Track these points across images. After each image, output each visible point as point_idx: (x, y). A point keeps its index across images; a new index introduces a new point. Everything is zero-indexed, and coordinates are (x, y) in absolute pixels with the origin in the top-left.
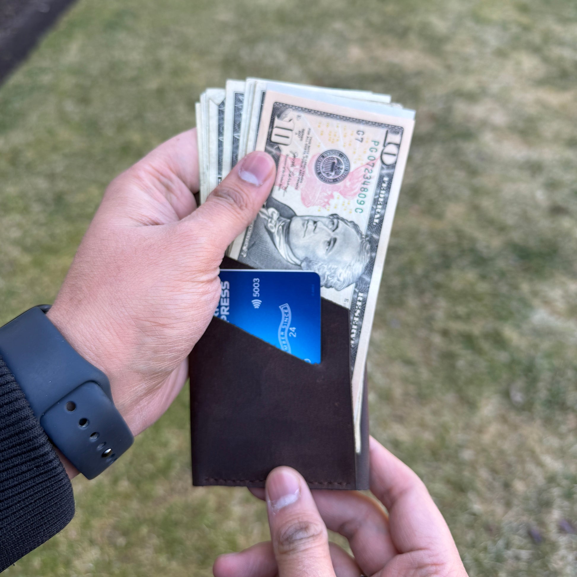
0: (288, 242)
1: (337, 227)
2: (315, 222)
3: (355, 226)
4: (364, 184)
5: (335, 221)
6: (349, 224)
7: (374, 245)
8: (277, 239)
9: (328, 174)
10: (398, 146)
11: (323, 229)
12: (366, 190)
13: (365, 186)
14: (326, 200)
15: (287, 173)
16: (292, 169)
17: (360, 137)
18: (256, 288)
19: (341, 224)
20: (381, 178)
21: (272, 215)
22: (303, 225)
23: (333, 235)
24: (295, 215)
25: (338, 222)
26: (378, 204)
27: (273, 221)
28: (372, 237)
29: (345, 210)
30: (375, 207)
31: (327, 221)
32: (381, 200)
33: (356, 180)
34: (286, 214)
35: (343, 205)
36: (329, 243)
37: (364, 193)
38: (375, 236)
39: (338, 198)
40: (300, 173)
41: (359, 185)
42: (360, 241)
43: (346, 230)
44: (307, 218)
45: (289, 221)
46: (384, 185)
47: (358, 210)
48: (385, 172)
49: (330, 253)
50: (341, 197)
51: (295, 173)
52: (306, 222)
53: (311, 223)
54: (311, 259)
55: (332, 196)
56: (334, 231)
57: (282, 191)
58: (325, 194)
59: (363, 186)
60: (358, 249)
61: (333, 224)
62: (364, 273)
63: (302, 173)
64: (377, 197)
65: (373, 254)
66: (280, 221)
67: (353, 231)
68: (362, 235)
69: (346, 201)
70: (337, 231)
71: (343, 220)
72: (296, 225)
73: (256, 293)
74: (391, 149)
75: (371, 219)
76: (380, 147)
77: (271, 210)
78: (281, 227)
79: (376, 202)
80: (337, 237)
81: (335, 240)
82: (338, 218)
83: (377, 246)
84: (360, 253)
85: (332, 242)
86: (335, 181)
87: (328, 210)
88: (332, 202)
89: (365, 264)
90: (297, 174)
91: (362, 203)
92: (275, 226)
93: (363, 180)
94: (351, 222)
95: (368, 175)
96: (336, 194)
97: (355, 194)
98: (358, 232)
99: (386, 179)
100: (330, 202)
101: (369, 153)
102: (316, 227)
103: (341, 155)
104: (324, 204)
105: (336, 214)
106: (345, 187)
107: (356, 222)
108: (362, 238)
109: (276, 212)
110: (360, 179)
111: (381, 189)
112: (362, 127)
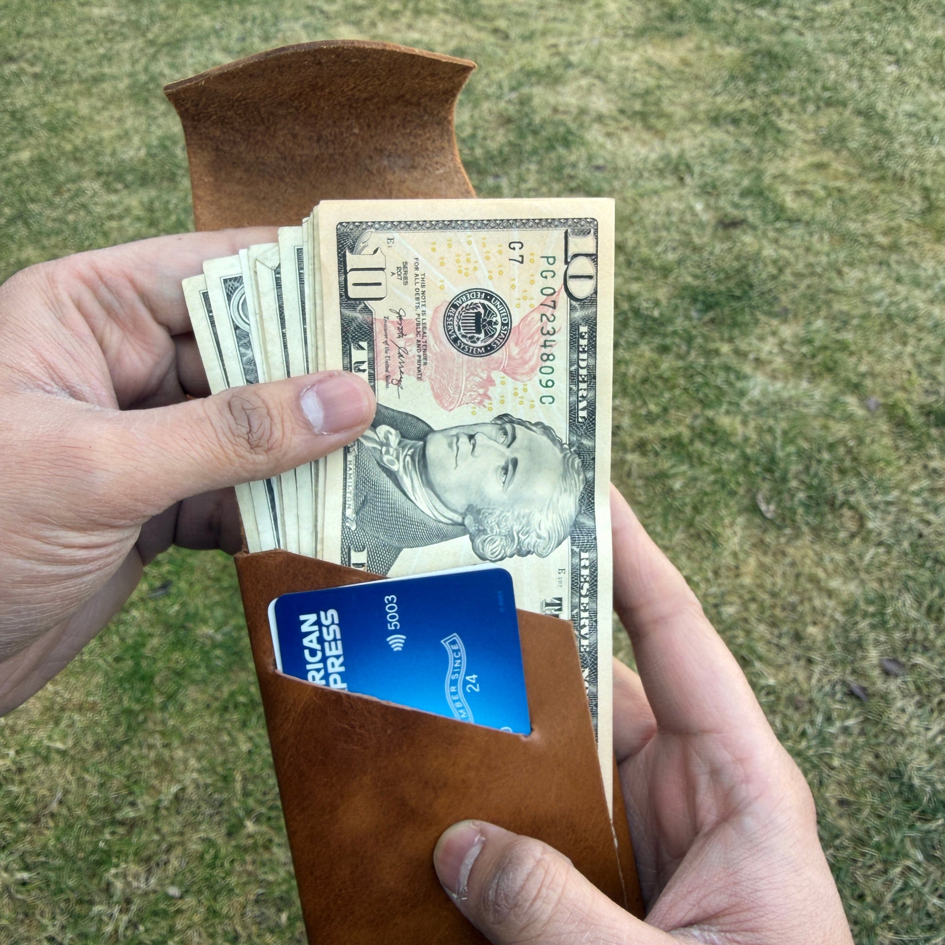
0: (428, 484)
1: (514, 438)
2: (471, 437)
3: (547, 430)
4: (545, 346)
5: (508, 427)
6: (534, 428)
7: (587, 458)
8: (406, 482)
9: (472, 337)
10: (593, 257)
11: (489, 447)
12: (551, 357)
13: (547, 350)
14: (481, 391)
15: (394, 352)
16: (401, 342)
17: (516, 254)
18: (392, 613)
19: (520, 430)
20: (574, 327)
21: (387, 438)
22: (450, 445)
23: (509, 453)
24: (431, 431)
25: (514, 429)
26: (579, 381)
27: (391, 450)
28: (581, 446)
29: (521, 403)
30: (574, 388)
31: (493, 431)
32: (583, 372)
33: (529, 342)
34: (413, 432)
35: (516, 394)
36: (505, 470)
37: (548, 363)
38: (586, 442)
39: (503, 383)
40: (419, 346)
41: (536, 351)
42: (561, 456)
43: (531, 440)
44: (454, 432)
45: (421, 443)
46: (584, 342)
47: (544, 400)
48: (579, 314)
49: (511, 487)
50: (508, 379)
51: (408, 349)
52: (455, 440)
53: (464, 440)
54: (479, 507)
55: (490, 382)
56: (509, 446)
57: (393, 388)
58: (478, 379)
59: (543, 350)
60: (561, 470)
61: (506, 433)
62: (579, 513)
63: (422, 347)
64: (573, 368)
65: (589, 475)
66: (403, 448)
67: (544, 440)
68: (562, 445)
69: (520, 385)
70: (514, 445)
71: (521, 423)
72: (436, 448)
73: (394, 623)
74: (582, 266)
75: (573, 411)
76: (560, 267)
77: (383, 429)
78: (408, 458)
79: (574, 377)
80: (517, 455)
81: (515, 462)
82: (512, 422)
83: (594, 459)
84: (564, 476)
85: (510, 467)
86: (489, 349)
87: (490, 409)
88: (493, 392)
89: (579, 494)
90: (413, 350)
91: (550, 384)
92: (398, 458)
93: (543, 338)
94: (537, 424)
95: (549, 327)
96: (497, 375)
97: (533, 370)
98: (554, 439)
99: (584, 329)
100: (489, 393)
101: (541, 283)
102: (474, 447)
103: (489, 296)
104: (479, 398)
105: (506, 415)
106: (510, 357)
107: (547, 424)
108: (562, 450)
109: (393, 431)
110: (536, 338)
111: (579, 352)
112: (515, 234)
